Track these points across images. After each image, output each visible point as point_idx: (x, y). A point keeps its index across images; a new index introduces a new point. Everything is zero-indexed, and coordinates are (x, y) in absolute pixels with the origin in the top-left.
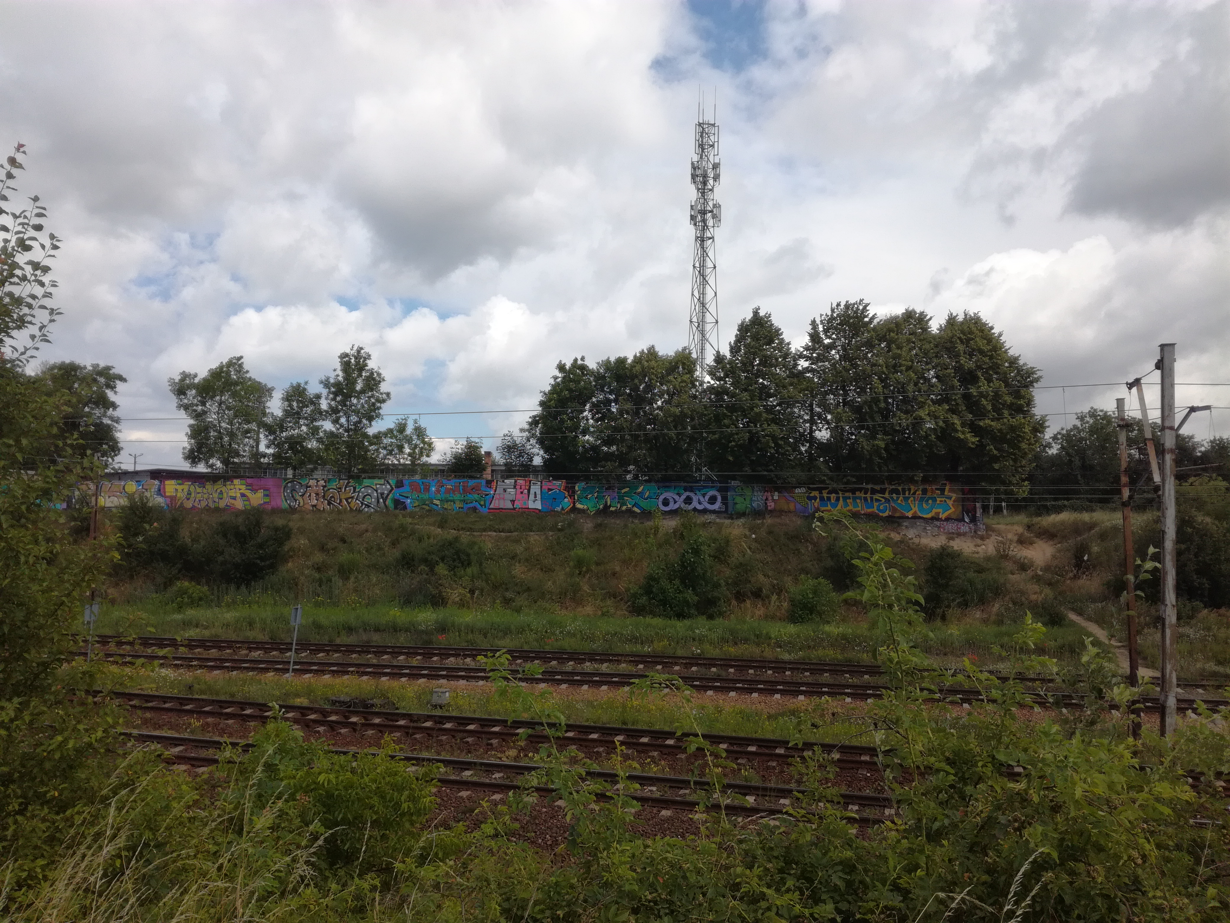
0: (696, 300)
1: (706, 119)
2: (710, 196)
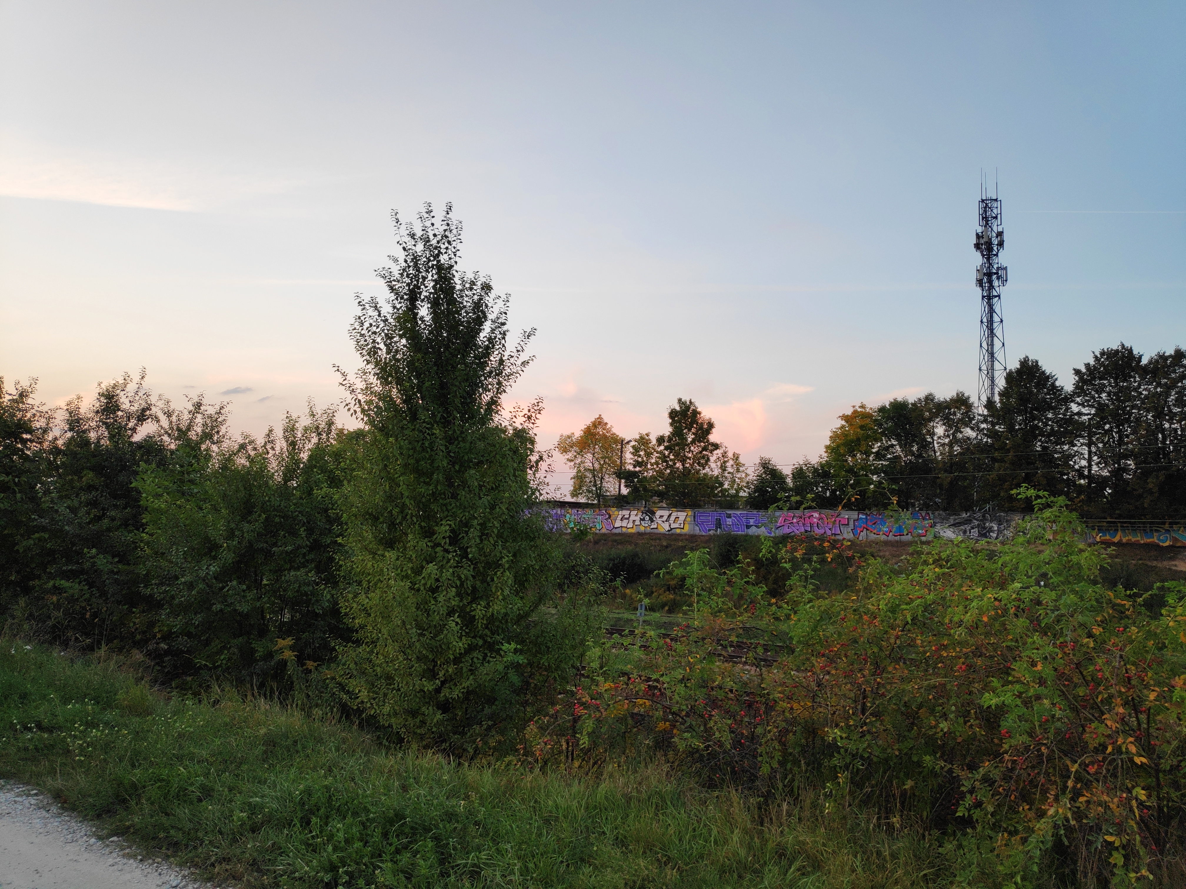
0: (984, 351)
1: (989, 196)
2: (995, 260)
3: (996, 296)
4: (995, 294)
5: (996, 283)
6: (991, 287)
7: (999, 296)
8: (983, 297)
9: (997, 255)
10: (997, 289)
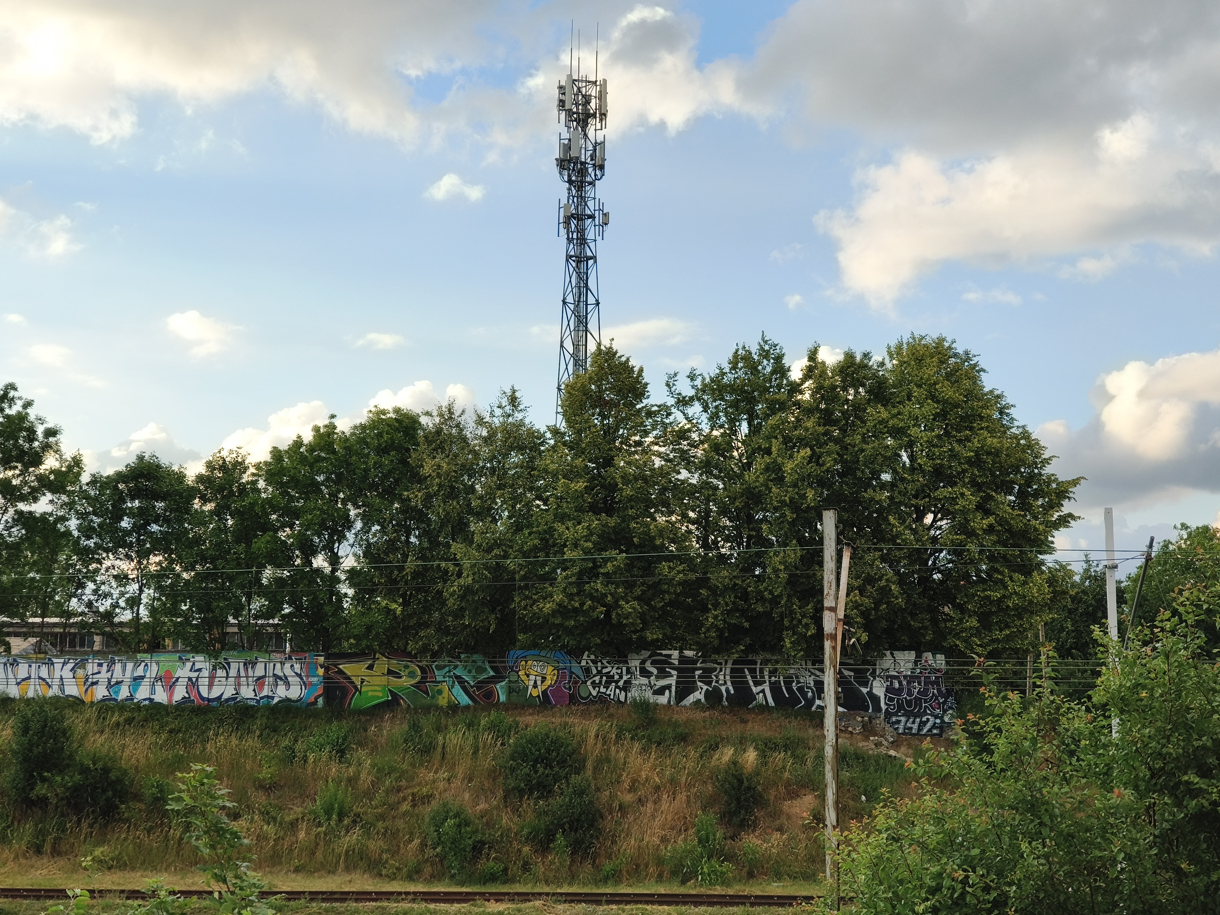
1: (583, 74)
2: (590, 193)
3: (591, 258)
4: (589, 254)
5: (590, 235)
6: (582, 241)
7: (594, 258)
8: (569, 257)
9: (592, 183)
10: (592, 245)
